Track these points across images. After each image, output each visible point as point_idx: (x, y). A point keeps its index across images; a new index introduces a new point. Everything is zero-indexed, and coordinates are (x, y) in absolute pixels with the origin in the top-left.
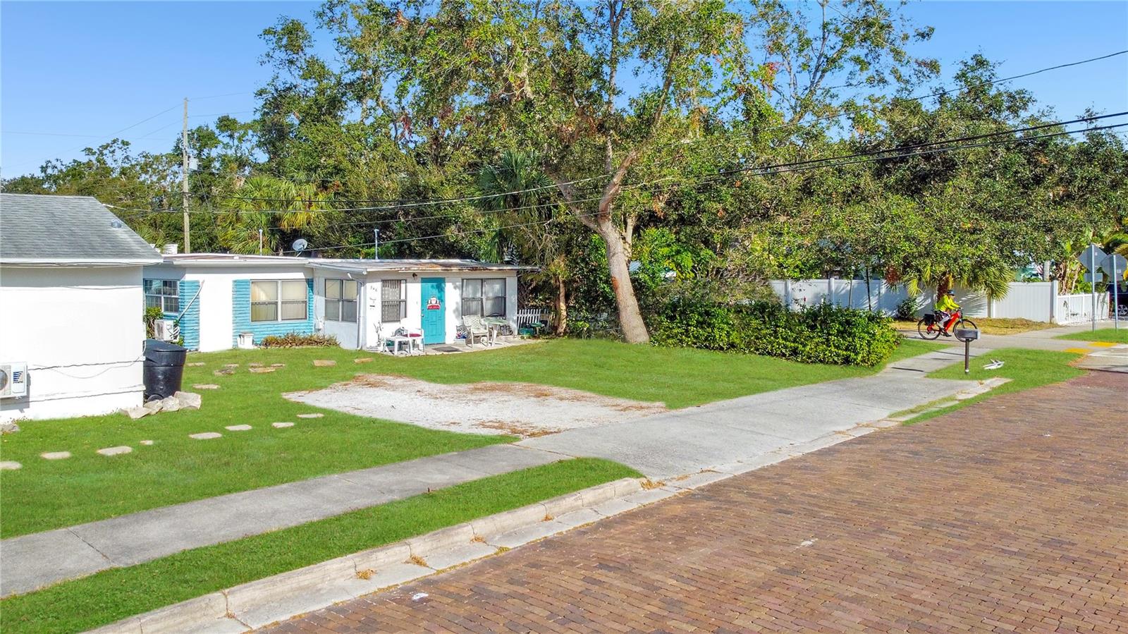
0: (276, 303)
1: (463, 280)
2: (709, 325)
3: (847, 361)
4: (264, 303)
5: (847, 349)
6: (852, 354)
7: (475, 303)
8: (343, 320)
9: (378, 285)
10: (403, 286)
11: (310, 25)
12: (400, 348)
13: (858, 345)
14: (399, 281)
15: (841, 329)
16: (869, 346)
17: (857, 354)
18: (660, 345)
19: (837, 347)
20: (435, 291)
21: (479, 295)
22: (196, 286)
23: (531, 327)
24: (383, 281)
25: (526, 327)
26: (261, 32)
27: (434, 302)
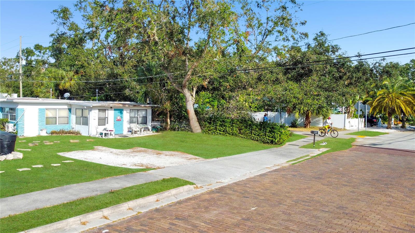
0: (56, 118)
1: (130, 110)
2: (224, 126)
3: (272, 142)
4: (51, 118)
5: (272, 138)
6: (274, 139)
7: (135, 119)
8: (83, 124)
9: (97, 111)
10: (107, 111)
11: (72, 9)
12: (105, 136)
13: (276, 136)
14: (105, 110)
15: (270, 130)
16: (280, 136)
17: (276, 139)
18: (206, 133)
19: (269, 137)
20: (119, 114)
21: (136, 116)
22: (23, 110)
23: (157, 128)
24: (99, 110)
25: (155, 128)
26: (52, 11)
27: (119, 118)
